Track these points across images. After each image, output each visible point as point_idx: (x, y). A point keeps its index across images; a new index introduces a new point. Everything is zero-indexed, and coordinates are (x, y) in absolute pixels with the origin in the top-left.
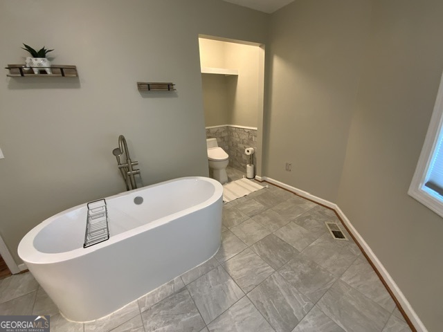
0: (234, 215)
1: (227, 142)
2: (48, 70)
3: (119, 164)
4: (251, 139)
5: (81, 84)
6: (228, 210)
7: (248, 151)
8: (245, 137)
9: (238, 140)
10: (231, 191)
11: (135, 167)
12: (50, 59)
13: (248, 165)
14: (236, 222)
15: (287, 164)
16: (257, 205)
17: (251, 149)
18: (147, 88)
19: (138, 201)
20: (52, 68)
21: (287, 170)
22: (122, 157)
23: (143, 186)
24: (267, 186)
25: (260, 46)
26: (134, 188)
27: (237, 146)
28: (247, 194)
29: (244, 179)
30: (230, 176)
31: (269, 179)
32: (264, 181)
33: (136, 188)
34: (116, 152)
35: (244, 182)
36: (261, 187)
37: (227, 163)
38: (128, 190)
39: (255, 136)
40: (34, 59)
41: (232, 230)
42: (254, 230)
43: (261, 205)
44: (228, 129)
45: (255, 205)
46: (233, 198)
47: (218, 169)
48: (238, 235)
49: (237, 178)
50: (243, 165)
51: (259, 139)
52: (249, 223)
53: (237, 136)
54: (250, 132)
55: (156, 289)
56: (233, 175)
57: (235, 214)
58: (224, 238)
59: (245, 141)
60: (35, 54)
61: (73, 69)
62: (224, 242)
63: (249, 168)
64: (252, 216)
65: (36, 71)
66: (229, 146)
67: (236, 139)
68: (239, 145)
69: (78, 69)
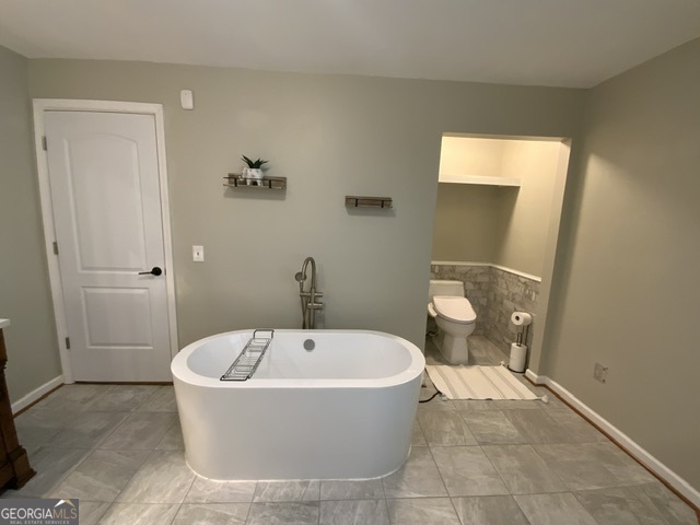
0: (449, 426)
1: (484, 293)
2: (259, 182)
3: (302, 291)
4: (529, 297)
5: (287, 196)
6: (444, 412)
7: (517, 318)
8: (518, 290)
9: (506, 292)
10: (464, 382)
11: (320, 300)
12: (264, 170)
13: (514, 345)
14: (446, 440)
15: (597, 366)
16: (506, 427)
17: (524, 315)
18: (355, 203)
19: (309, 345)
20: (263, 179)
21: (597, 377)
22: (307, 284)
23: (325, 327)
24: (544, 399)
25: (562, 142)
26: (313, 327)
27: (502, 303)
28: (495, 396)
29: (502, 369)
30: (476, 354)
31: (555, 385)
32: (544, 386)
33: (313, 328)
34: (300, 276)
35: (499, 374)
36: (530, 395)
37: (471, 329)
38: (304, 328)
39: (537, 293)
40: (249, 170)
41: (433, 451)
42: (476, 471)
43: (515, 431)
44: (491, 272)
45: (501, 425)
46: (463, 395)
47: (452, 336)
48: (439, 465)
49: (488, 362)
50: (507, 341)
51: (542, 300)
52: (472, 453)
53: (505, 285)
54: (528, 284)
55: (283, 481)
56: (484, 354)
57: (453, 425)
58: (413, 457)
59: (518, 298)
60: (252, 165)
61: (282, 182)
62: (410, 464)
63: (516, 351)
64: (485, 443)
65: (249, 182)
66: (488, 300)
67: (502, 289)
68: (505, 301)
69: (288, 182)
